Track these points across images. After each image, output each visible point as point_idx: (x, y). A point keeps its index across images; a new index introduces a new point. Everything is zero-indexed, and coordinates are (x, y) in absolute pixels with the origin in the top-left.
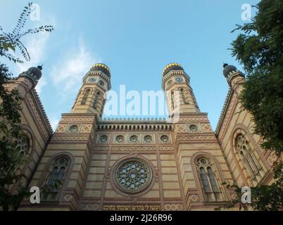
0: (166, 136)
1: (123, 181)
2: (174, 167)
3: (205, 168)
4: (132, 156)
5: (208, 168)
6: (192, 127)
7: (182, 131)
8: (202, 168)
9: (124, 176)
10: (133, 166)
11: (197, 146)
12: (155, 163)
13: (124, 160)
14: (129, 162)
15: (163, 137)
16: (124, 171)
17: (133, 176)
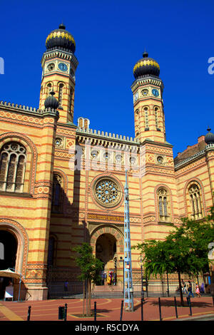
1: (100, 196)
2: (137, 189)
3: (163, 198)
4: (106, 175)
5: (165, 198)
6: (160, 158)
7: (151, 162)
8: (161, 197)
9: (100, 192)
10: (107, 184)
11: (160, 178)
12: (124, 184)
13: (100, 178)
14: (104, 180)
16: (100, 187)
17: (107, 193)
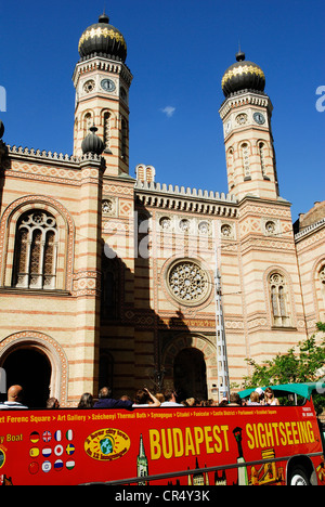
0: (228, 226)
1: (177, 289)
3: (277, 288)
5: (281, 287)
6: (269, 224)
7: (256, 231)
8: (274, 287)
9: (177, 282)
10: (187, 269)
11: (272, 256)
13: (176, 260)
14: (182, 264)
15: (225, 227)
16: (176, 275)
17: (188, 283)
